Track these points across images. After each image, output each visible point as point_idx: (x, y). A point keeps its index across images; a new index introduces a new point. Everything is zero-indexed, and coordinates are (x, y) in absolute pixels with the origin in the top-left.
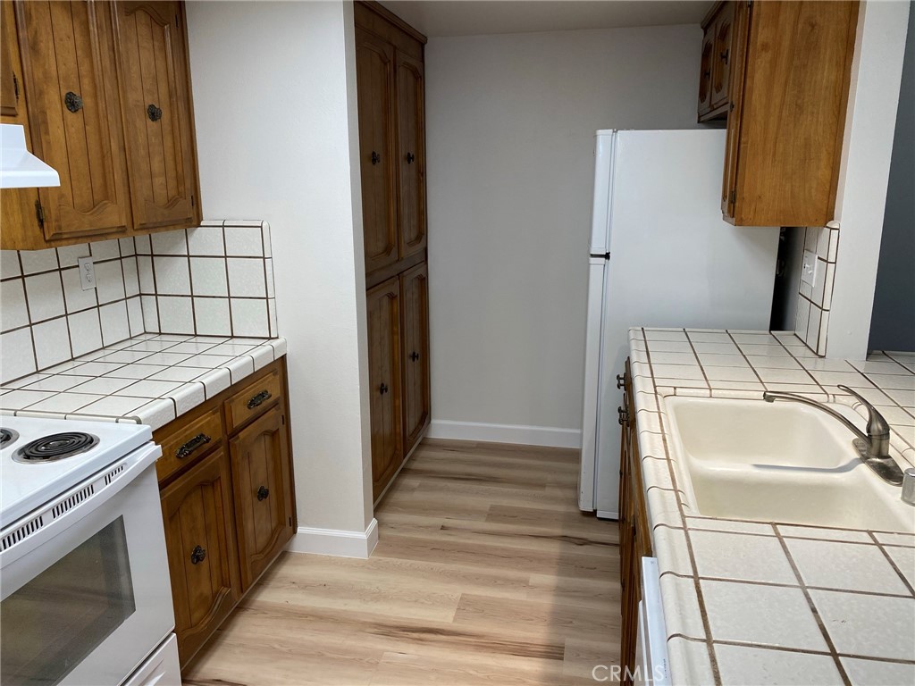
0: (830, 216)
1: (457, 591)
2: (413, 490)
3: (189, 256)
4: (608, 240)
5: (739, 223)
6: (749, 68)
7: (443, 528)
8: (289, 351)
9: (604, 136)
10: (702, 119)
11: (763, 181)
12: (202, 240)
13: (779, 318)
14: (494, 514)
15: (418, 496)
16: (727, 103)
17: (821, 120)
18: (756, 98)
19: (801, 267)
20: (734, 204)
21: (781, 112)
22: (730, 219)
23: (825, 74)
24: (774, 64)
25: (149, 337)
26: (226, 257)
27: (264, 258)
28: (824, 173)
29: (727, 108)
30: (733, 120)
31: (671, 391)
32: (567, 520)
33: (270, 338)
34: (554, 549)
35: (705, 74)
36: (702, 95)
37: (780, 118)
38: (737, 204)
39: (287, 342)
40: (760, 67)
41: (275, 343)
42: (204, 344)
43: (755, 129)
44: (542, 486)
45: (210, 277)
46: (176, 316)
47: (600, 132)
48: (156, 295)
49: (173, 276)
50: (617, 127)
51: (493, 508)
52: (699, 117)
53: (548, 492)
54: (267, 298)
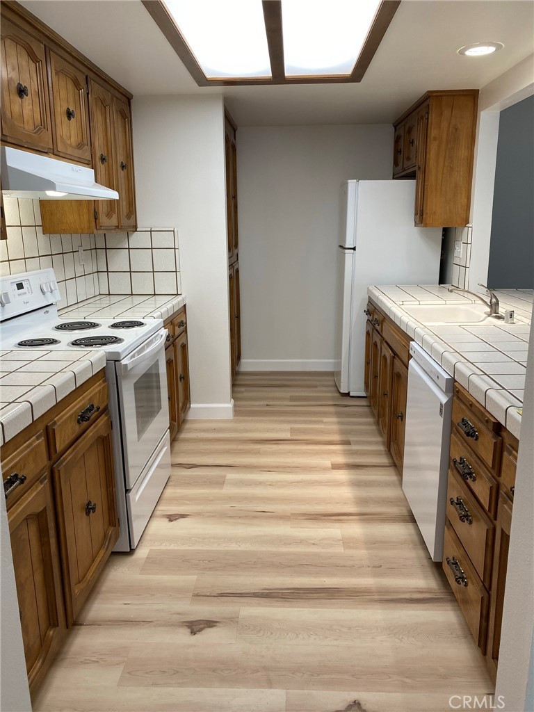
0: (468, 222)
1: (287, 426)
2: (242, 392)
3: (129, 249)
4: (355, 240)
5: (426, 226)
6: (428, 149)
7: (267, 405)
8: (187, 302)
9: (352, 184)
10: (395, 176)
11: (435, 204)
12: (137, 239)
13: (443, 279)
14: (292, 399)
15: (246, 394)
16: (415, 166)
17: (461, 173)
18: (432, 163)
19: (454, 248)
20: (421, 216)
21: (443, 171)
22: (420, 225)
23: (463, 153)
24: (439, 147)
25: (102, 297)
26: (152, 248)
27: (175, 249)
28: (464, 201)
29: (416, 168)
30: (419, 175)
31: (401, 303)
32: (333, 398)
33: (177, 295)
34: (332, 409)
35: (397, 152)
36: (396, 163)
37: (443, 174)
38: (424, 216)
39: (187, 297)
40: (433, 148)
41: (179, 298)
42: (137, 299)
43: (431, 180)
44: (316, 387)
45: (141, 260)
46: (120, 283)
47: (349, 181)
48: (108, 272)
49: (119, 261)
50: (359, 178)
51: (291, 396)
52: (394, 175)
53: (319, 389)
54: (176, 272)
